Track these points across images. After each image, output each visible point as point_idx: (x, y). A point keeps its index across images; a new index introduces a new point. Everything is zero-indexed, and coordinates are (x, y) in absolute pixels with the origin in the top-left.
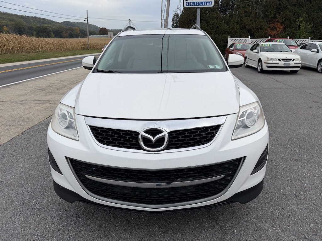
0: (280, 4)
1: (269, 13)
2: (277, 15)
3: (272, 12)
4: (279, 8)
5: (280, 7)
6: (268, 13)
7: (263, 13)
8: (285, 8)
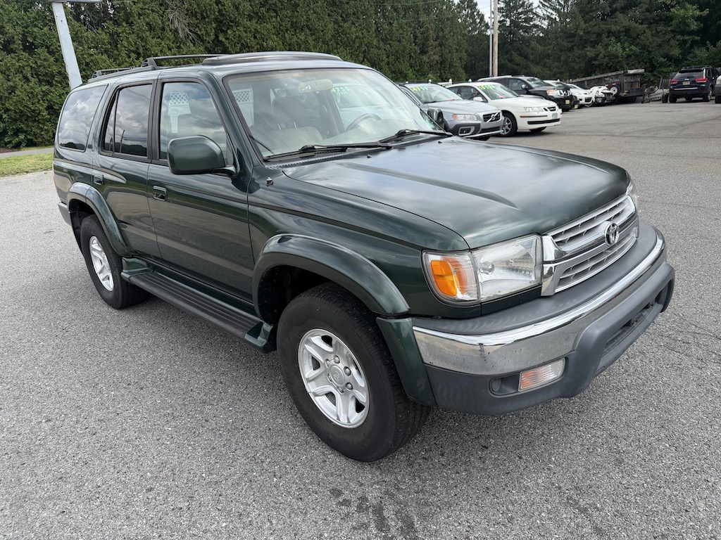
0: (220, 11)
1: (203, 32)
2: (221, 38)
3: (209, 31)
4: (221, 22)
5: (222, 19)
6: (200, 30)
7: (190, 31)
8: (232, 22)
